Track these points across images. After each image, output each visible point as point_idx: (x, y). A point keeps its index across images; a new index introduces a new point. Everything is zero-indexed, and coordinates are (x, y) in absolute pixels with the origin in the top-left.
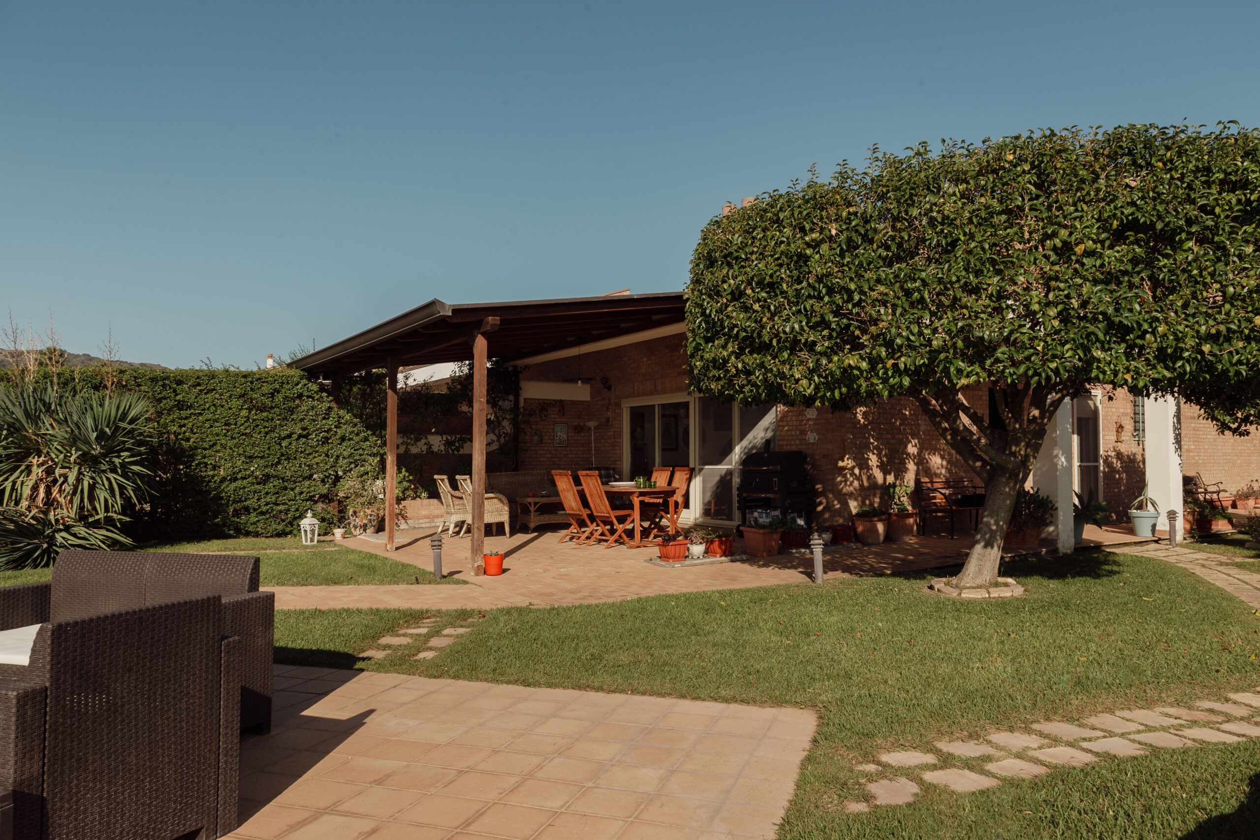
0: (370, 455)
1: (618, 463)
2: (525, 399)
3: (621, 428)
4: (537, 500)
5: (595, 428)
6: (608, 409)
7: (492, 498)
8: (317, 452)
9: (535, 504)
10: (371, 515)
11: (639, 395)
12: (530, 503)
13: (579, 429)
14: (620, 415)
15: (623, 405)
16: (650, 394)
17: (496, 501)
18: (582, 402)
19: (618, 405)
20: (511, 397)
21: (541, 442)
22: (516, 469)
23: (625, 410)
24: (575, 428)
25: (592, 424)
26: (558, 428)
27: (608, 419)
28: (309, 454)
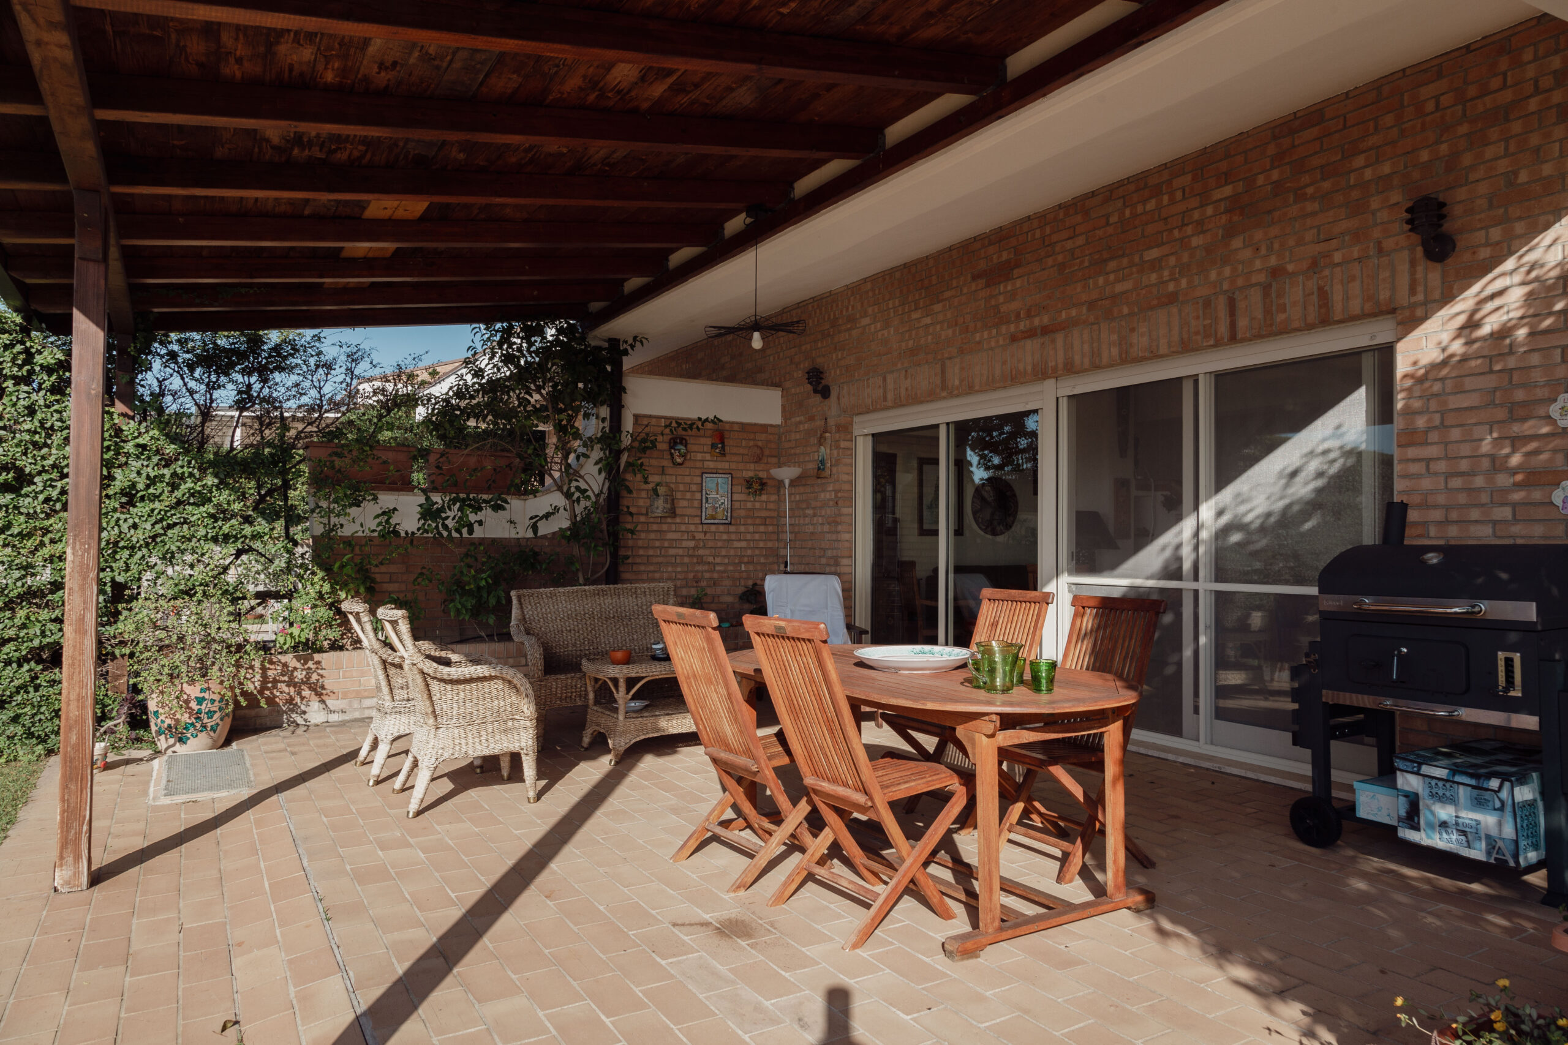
0: (215, 540)
1: (845, 561)
2: (637, 417)
3: (852, 483)
4: (634, 671)
5: (793, 483)
6: (821, 441)
7: (484, 679)
8: (46, 531)
9: (631, 682)
10: (200, 701)
11: (899, 404)
12: (615, 681)
13: (757, 486)
14: (852, 452)
15: (857, 430)
16: (931, 396)
17: (499, 685)
18: (764, 428)
19: (845, 429)
20: (605, 411)
21: (673, 513)
22: (612, 576)
23: (860, 441)
24: (749, 483)
25: (786, 474)
26: (710, 482)
27: (822, 462)
28: (22, 536)
